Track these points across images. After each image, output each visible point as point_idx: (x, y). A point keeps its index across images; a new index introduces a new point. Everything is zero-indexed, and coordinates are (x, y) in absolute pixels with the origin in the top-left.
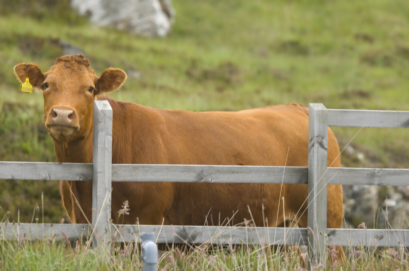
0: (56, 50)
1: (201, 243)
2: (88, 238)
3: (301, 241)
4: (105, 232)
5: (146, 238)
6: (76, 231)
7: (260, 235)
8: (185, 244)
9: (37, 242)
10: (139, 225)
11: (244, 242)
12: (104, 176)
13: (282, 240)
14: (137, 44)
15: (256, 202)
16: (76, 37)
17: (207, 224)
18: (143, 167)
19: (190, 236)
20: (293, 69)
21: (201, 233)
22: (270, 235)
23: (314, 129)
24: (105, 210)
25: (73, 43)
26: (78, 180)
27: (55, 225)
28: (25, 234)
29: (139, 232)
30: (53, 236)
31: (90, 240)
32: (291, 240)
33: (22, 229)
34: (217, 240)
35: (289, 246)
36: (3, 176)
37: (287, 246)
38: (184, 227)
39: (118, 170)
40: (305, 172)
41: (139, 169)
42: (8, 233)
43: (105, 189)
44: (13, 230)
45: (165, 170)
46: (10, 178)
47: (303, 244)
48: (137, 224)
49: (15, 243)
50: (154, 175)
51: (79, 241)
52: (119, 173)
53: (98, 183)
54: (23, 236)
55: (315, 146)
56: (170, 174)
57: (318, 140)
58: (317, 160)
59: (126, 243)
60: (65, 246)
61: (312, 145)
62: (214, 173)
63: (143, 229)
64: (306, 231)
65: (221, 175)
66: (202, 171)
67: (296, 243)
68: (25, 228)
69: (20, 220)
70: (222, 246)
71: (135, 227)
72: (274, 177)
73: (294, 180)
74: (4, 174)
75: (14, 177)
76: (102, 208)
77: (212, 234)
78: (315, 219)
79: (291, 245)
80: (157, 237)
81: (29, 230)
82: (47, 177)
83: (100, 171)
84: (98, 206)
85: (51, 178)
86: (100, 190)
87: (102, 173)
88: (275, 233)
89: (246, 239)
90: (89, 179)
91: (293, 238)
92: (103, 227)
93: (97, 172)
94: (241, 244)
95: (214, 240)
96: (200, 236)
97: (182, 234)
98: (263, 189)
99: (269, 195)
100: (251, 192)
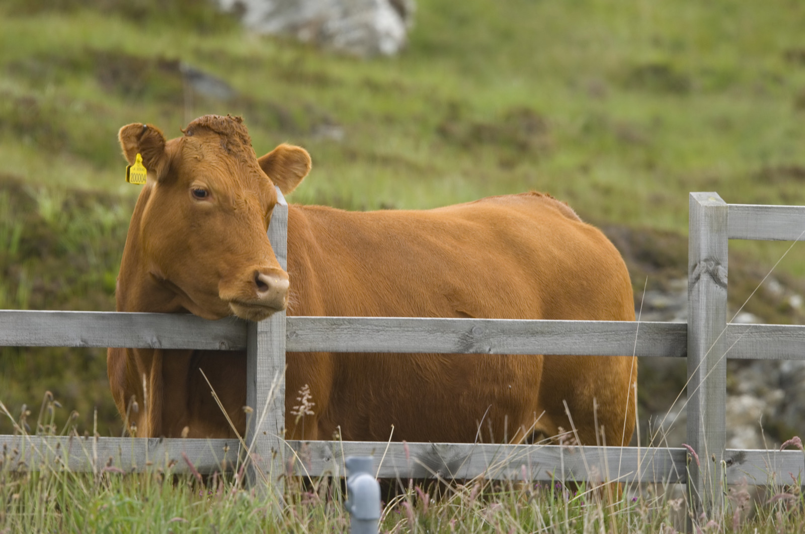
0: (171, 83)
1: (468, 478)
2: (232, 467)
3: (674, 474)
4: (273, 454)
5: (355, 467)
6: (213, 452)
7: (590, 463)
8: (436, 480)
9: (135, 475)
10: (341, 442)
11: (555, 477)
12: (271, 340)
13: (634, 473)
14: (337, 70)
15: (496, 390)
16: (213, 57)
17: (481, 439)
18: (349, 321)
19: (445, 463)
20: (657, 123)
21: (470, 458)
22: (610, 461)
23: (699, 244)
24: (273, 410)
25: (206, 69)
26: (218, 349)
27: (170, 442)
28: (111, 460)
29: (341, 455)
30: (167, 464)
31: (241, 472)
32: (653, 472)
33: (103, 448)
34: (502, 472)
35: (648, 485)
36: (65, 341)
37: (644, 485)
38: (433, 445)
39: (298, 329)
40: (681, 332)
41: (342, 327)
42: (75, 457)
43: (273, 367)
44: (85, 450)
45: (395, 329)
46: (78, 345)
47: (677, 482)
48: (338, 439)
49: (89, 477)
50: (372, 338)
51: (219, 474)
52: (301, 335)
53: (258, 356)
54: (105, 464)
55: (701, 279)
56: (406, 337)
57: (707, 267)
58: (705, 308)
59: (315, 478)
60: (190, 484)
61: (695, 277)
62: (494, 334)
63: (350, 449)
64: (684, 453)
65: (510, 339)
66: (471, 331)
67: (664, 479)
68: (110, 446)
69: (98, 430)
70: (511, 485)
71: (335, 446)
72: (618, 342)
73: (658, 349)
74: (68, 337)
75: (87, 343)
76: (266, 407)
77: (491, 460)
78: (702, 429)
79: (653, 483)
80: (378, 466)
81: (118, 451)
82: (154, 341)
83: (262, 330)
84: (258, 402)
85: (162, 344)
86: (262, 368)
87: (266, 333)
88: (619, 459)
89: (561, 470)
90: (240, 346)
91: (657, 467)
92: (269, 444)
93: (257, 333)
94: (551, 481)
95: (494, 473)
96: (466, 463)
97: (429, 459)
98: (506, 363)
99: (519, 377)
100: (484, 368)
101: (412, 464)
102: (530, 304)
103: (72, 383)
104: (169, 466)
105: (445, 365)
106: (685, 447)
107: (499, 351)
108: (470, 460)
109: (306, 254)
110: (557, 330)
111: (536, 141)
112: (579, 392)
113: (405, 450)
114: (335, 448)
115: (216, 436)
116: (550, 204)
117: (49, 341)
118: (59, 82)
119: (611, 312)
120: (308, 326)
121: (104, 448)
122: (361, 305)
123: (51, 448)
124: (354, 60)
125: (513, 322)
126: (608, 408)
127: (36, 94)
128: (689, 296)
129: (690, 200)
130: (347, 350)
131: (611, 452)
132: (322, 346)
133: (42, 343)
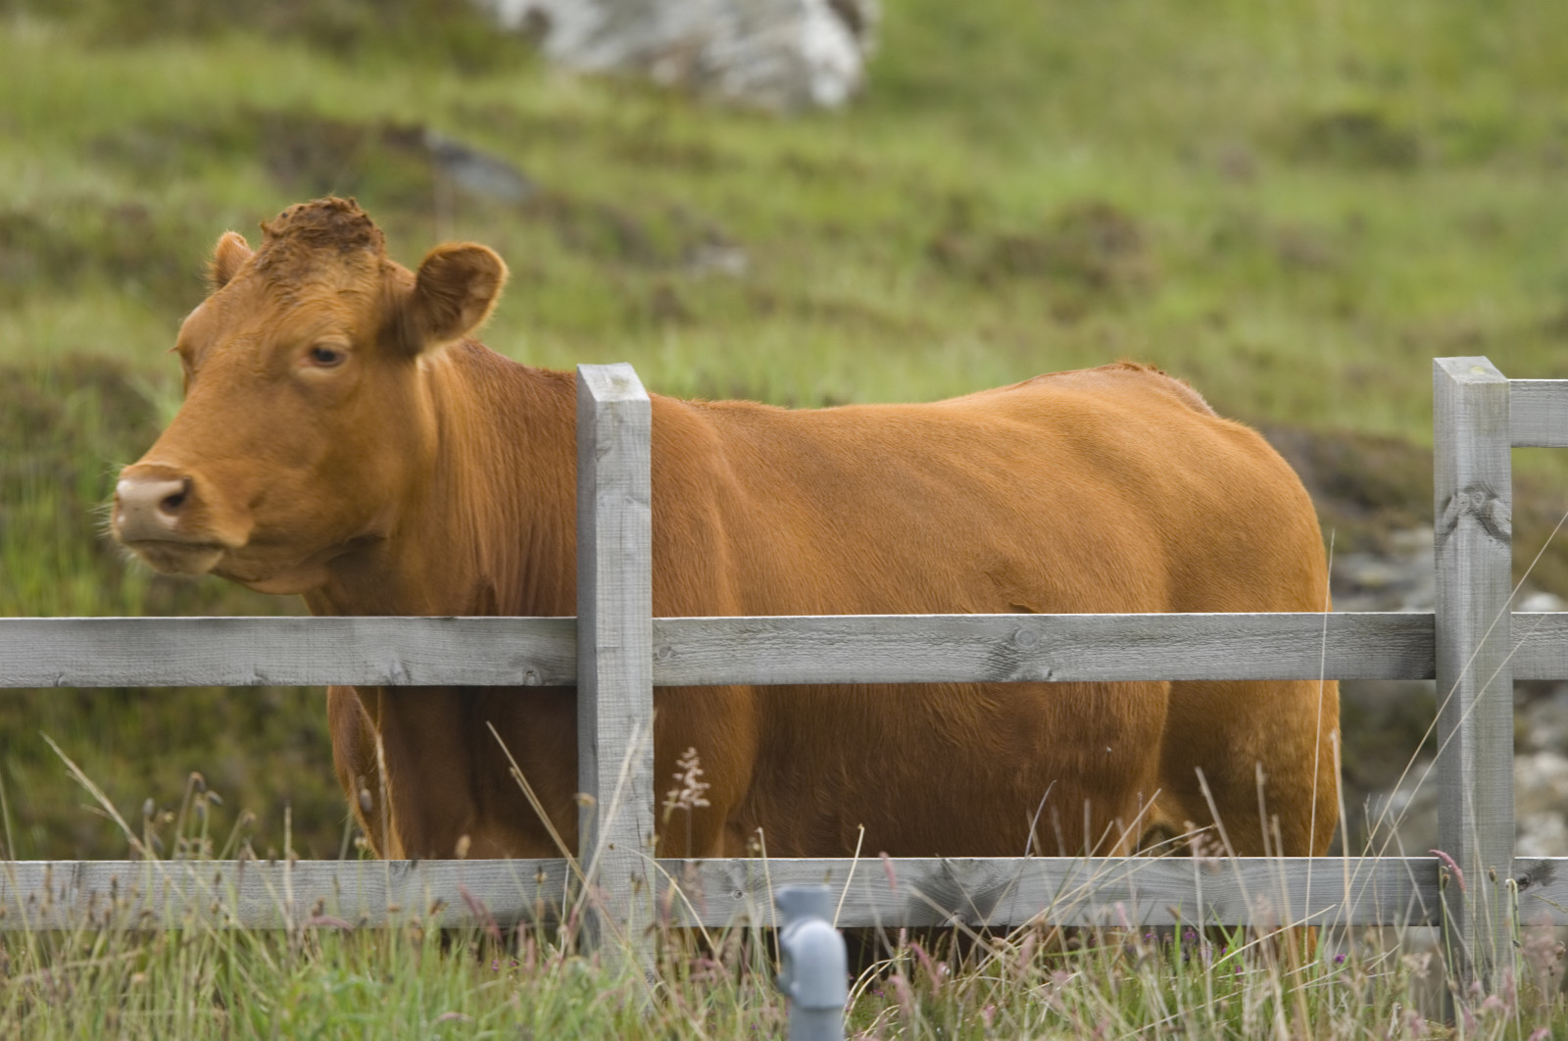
0: (409, 171)
1: (1012, 924)
2: (556, 912)
3: (1417, 907)
4: (633, 885)
5: (795, 906)
6: (520, 887)
7: (1253, 890)
8: (951, 929)
9: (366, 934)
10: (766, 859)
11: (1185, 919)
12: (624, 665)
13: (1337, 908)
14: (731, 139)
15: (1081, 759)
16: (492, 119)
17: (1037, 847)
18: (775, 625)
19: (968, 897)
20: (1357, 225)
21: (1016, 886)
22: (1290, 885)
23: (1454, 459)
24: (630, 800)
25: (477, 142)
26: (521, 684)
27: (431, 866)
28: (321, 904)
29: (766, 885)
30: (428, 907)
31: (572, 923)
32: (1375, 905)
33: (301, 882)
34: (1079, 912)
35: (1367, 928)
36: (223, 674)
37: (1359, 929)
39: (676, 641)
40: (1423, 631)
41: (761, 636)
42: (248, 900)
43: (629, 717)
44: (270, 886)
45: (865, 637)
46: (249, 682)
47: (1422, 921)
48: (758, 854)
49: (279, 938)
50: (820, 656)
51: (529, 926)
52: (682, 654)
53: (599, 696)
54: (309, 913)
55: (1460, 526)
56: (886, 652)
57: (1471, 503)
58: (1468, 582)
59: (715, 930)
60: (475, 946)
61: (1449, 522)
62: (1058, 643)
63: (783, 874)
64: (1434, 867)
65: (1088, 652)
66: (1012, 639)
67: (1397, 917)
68: (316, 878)
69: (294, 847)
70: (1099, 935)
71: (752, 868)
72: (1301, 654)
73: (1378, 666)
74: (229, 667)
75: (266, 679)
76: (618, 792)
77: (1057, 888)
78: (1469, 818)
79: (1375, 926)
80: (837, 905)
81: (332, 885)
82: (395, 672)
83: (606, 646)
84: (601, 785)
85: (412, 677)
86: (607, 719)
87: (614, 651)
88: (1306, 879)
89: (1195, 905)
90: (564, 678)
91: (1383, 895)
92: (625, 866)
93: (595, 651)
94: (1173, 927)
95: (1063, 912)
96: (1008, 895)
97: (936, 890)
98: (1104, 706)
99: (1129, 729)
100: (1062, 717)
101: (905, 898)
102: (1150, 582)
103: (232, 757)
104: (434, 910)
105: (990, 711)
106: (1436, 855)
107: (1067, 675)
108: (1017, 888)
109: (713, 504)
110: (1180, 632)
111: (1122, 266)
112: (1236, 749)
113: (887, 871)
114: (753, 872)
115: (521, 853)
116: (1159, 385)
117: (194, 677)
118: (192, 172)
119: (1291, 592)
120: (695, 635)
121: (305, 882)
123: (203, 883)
124: (763, 118)
126: (1291, 778)
127: (147, 198)
128: (1437, 560)
129: (1434, 373)
130: (772, 680)
131: (1292, 867)
132: (723, 674)
133: (179, 680)
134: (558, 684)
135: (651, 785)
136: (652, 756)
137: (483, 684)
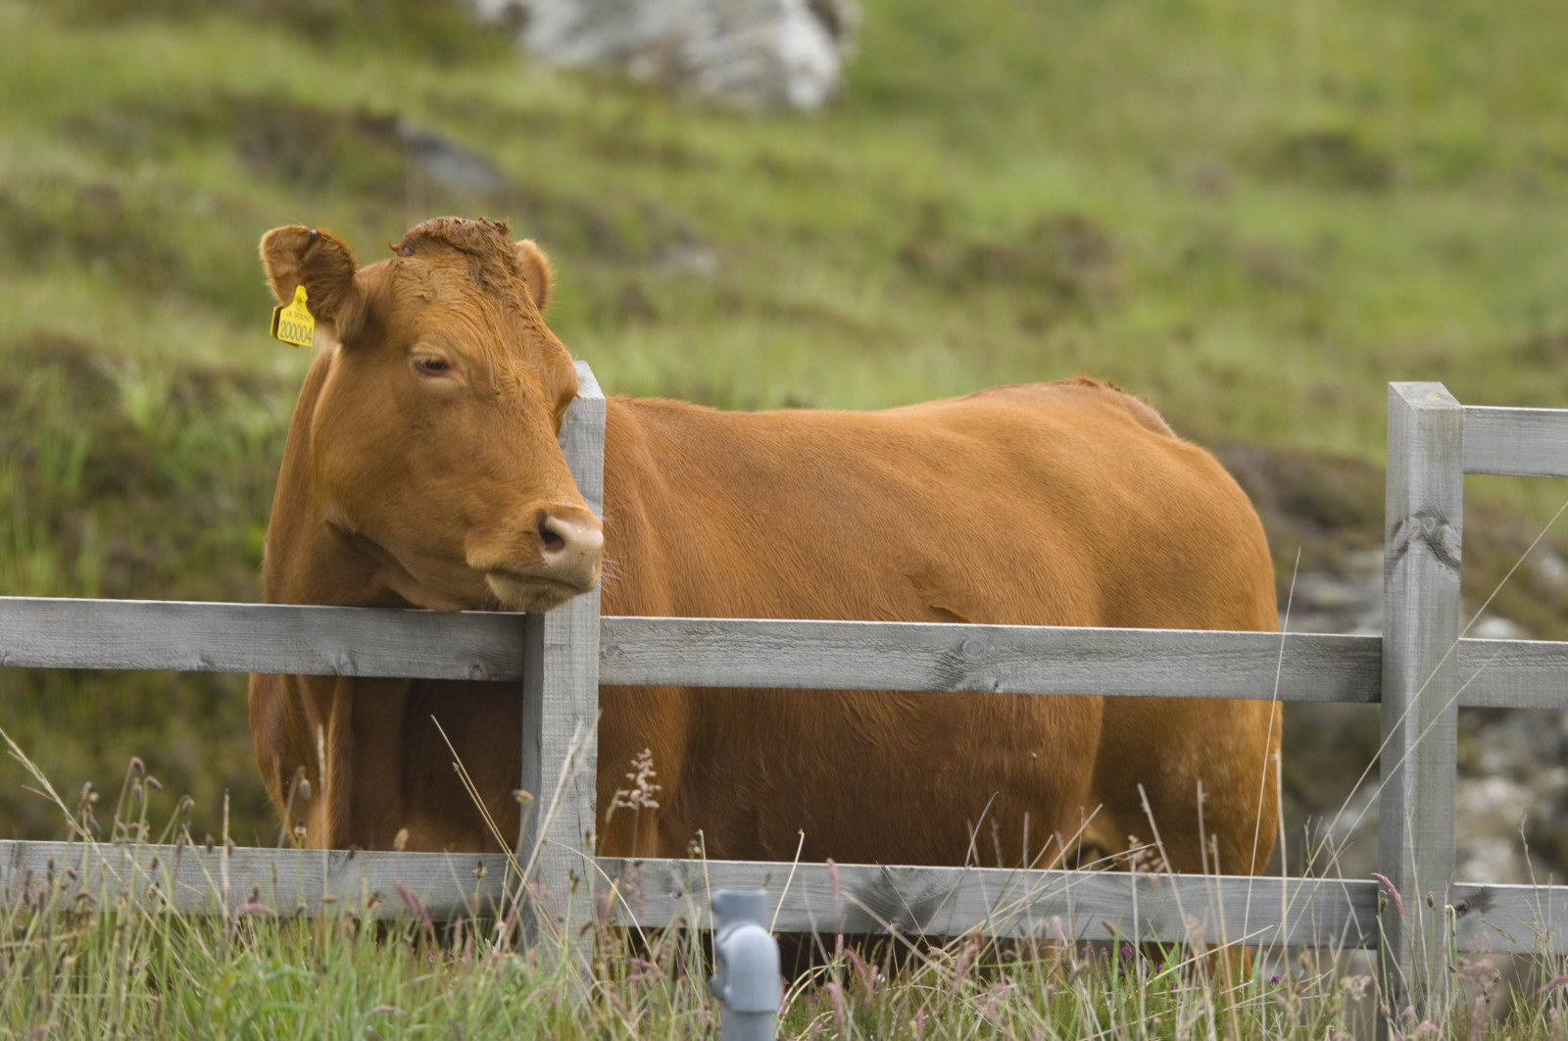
0: (382, 159)
1: (950, 934)
2: (494, 908)
3: (1352, 929)
4: (571, 883)
5: (731, 910)
6: (455, 878)
7: (1189, 908)
8: (888, 937)
9: (303, 923)
10: (705, 861)
11: (1120, 934)
12: (570, 663)
13: (1275, 928)
14: (704, 138)
15: (1007, 762)
16: (467, 111)
17: (976, 857)
18: (723, 627)
19: (907, 905)
20: (1328, 246)
21: (954, 895)
22: (1226, 904)
23: (1407, 484)
24: (573, 798)
25: (450, 132)
26: (467, 677)
27: (371, 857)
28: (256, 892)
29: (705, 887)
30: (365, 901)
31: (509, 919)
32: (1312, 926)
33: (241, 868)
34: (1017, 924)
35: (1302, 950)
36: (170, 659)
37: (1294, 951)
38: (884, 869)
39: (623, 640)
40: (1370, 654)
41: (708, 637)
42: (186, 886)
43: (574, 714)
44: (206, 873)
45: (813, 642)
46: (195, 667)
47: (1359, 945)
48: (698, 856)
49: (213, 924)
50: (766, 660)
51: (466, 921)
52: (629, 653)
53: (545, 692)
54: (245, 899)
55: (1410, 551)
56: (833, 658)
57: (1422, 528)
58: (1416, 607)
59: (656, 932)
60: (410, 939)
61: (1399, 547)
62: (1005, 654)
63: (723, 876)
64: (1373, 891)
65: (1035, 664)
66: (960, 649)
67: (1333, 939)
68: (255, 865)
69: (231, 834)
70: (1034, 949)
71: (692, 869)
72: (1247, 673)
73: (1324, 687)
74: (175, 651)
75: (212, 664)
76: (558, 790)
77: (995, 900)
78: (1409, 843)
79: (1311, 947)
80: (775, 909)
81: (271, 874)
82: (342, 662)
83: (554, 642)
84: (543, 781)
85: (359, 668)
86: (551, 717)
87: (561, 649)
88: (1246, 899)
89: (1132, 920)
90: (510, 673)
91: (1321, 917)
92: (564, 863)
93: (543, 647)
94: (1112, 942)
95: (1001, 924)
96: (947, 904)
97: (875, 897)
98: (1026, 711)
99: (1052, 736)
100: (984, 719)
101: (842, 905)
102: (1077, 596)
103: (182, 741)
104: (370, 904)
105: (907, 711)
106: (1376, 878)
107: (1013, 687)
108: (956, 898)
109: (636, 494)
110: (1127, 648)
111: (1091, 279)
112: (1168, 769)
113: (832, 877)
114: (692, 873)
115: (462, 848)
116: (1114, 402)
117: (140, 660)
118: (162, 154)
119: (1231, 614)
120: (642, 635)
121: (244, 869)
122: (743, 593)
123: (140, 869)
124: (736, 118)
125: (1043, 631)
126: (1225, 799)
127: (118, 179)
128: (1386, 583)
129: (1389, 398)
130: (718, 683)
131: (1230, 886)
132: (669, 675)
133: (125, 663)
134: (503, 679)
135: (594, 783)
136: (596, 755)
137: (429, 676)
